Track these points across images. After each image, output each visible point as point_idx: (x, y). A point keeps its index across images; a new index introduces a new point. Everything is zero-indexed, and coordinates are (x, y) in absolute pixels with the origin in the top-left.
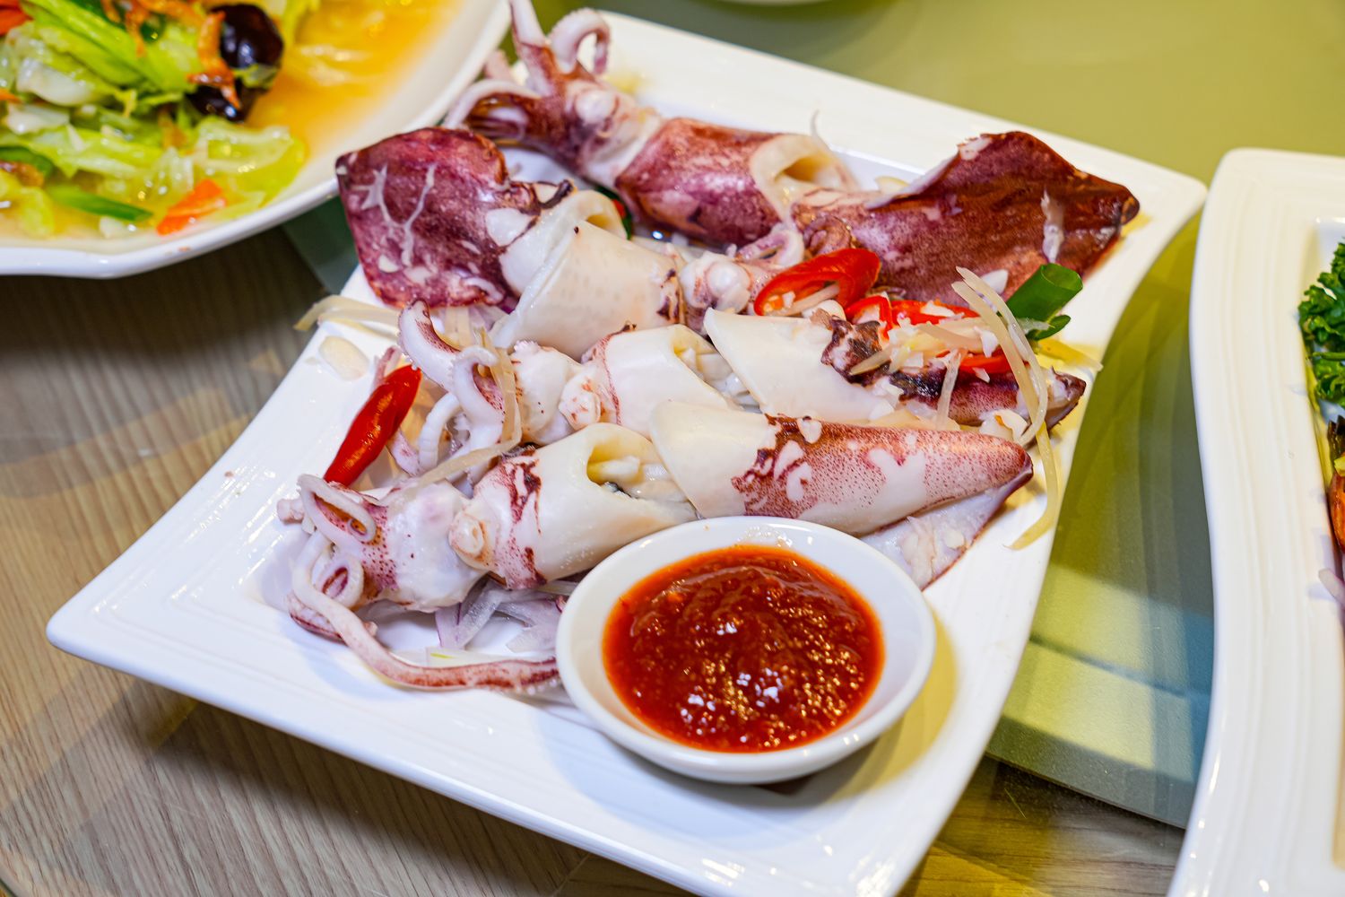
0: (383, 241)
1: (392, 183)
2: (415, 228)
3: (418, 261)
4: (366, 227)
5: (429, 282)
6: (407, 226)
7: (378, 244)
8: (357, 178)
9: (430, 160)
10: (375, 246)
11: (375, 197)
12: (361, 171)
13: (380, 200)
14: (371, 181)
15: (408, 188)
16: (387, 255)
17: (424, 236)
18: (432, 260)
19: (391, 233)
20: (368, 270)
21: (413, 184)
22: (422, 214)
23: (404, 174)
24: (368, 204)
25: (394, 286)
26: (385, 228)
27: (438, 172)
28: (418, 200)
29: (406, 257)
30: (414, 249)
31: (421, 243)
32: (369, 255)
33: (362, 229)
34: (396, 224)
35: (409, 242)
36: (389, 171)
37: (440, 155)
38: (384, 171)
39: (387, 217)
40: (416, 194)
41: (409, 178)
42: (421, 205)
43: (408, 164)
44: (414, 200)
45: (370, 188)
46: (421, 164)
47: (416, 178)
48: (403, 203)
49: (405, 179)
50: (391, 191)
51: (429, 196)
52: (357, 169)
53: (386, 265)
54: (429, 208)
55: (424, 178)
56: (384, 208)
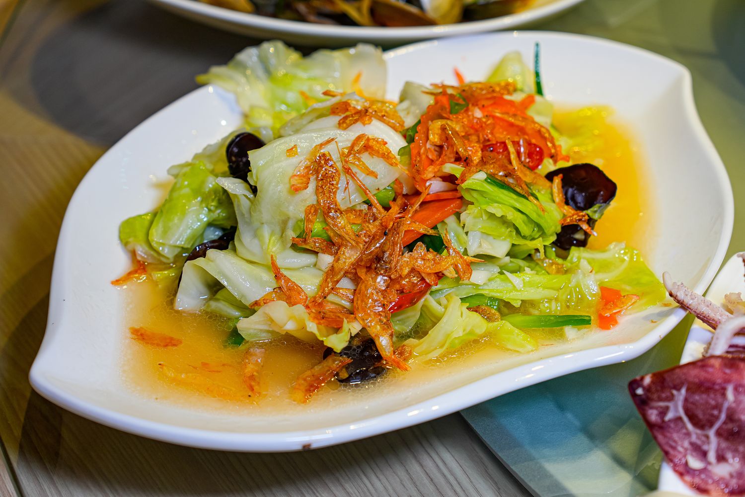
0: (686, 444)
1: (691, 400)
2: (719, 434)
3: (721, 458)
4: (668, 435)
5: (735, 474)
6: (712, 433)
7: (682, 447)
8: (655, 396)
9: (728, 381)
10: (680, 449)
11: (676, 410)
12: (657, 391)
13: (682, 413)
14: (671, 398)
15: (707, 403)
16: (692, 455)
17: (727, 439)
18: (734, 457)
19: (694, 438)
20: (677, 469)
21: (713, 399)
22: (725, 423)
23: (703, 392)
24: (670, 416)
25: (703, 480)
26: (688, 434)
27: (736, 389)
28: (720, 411)
29: (712, 456)
30: (717, 451)
31: (724, 445)
32: (675, 456)
33: (665, 436)
34: (699, 431)
35: (712, 446)
36: (687, 390)
37: (735, 376)
38: (683, 391)
39: (690, 426)
40: (718, 407)
41: (708, 395)
42: (723, 416)
43: (708, 384)
44: (716, 412)
45: (671, 405)
46: (719, 384)
47: (715, 395)
48: (704, 414)
49: (704, 396)
50: (690, 406)
51: (729, 409)
52: (653, 389)
53: (695, 463)
54: (731, 418)
55: (724, 395)
56: (685, 419)
